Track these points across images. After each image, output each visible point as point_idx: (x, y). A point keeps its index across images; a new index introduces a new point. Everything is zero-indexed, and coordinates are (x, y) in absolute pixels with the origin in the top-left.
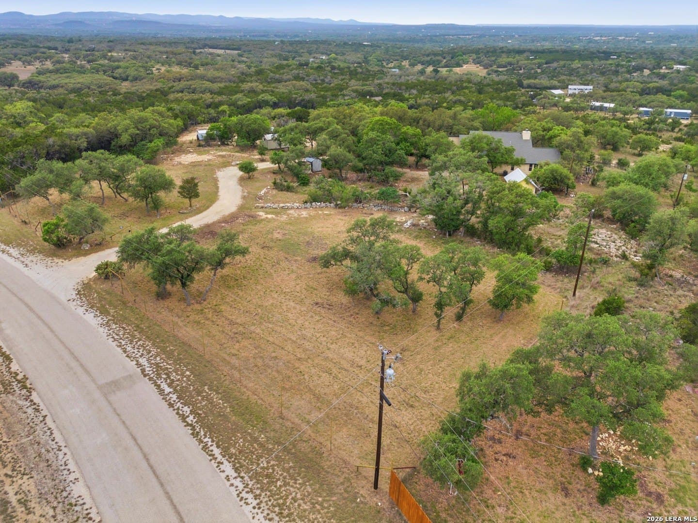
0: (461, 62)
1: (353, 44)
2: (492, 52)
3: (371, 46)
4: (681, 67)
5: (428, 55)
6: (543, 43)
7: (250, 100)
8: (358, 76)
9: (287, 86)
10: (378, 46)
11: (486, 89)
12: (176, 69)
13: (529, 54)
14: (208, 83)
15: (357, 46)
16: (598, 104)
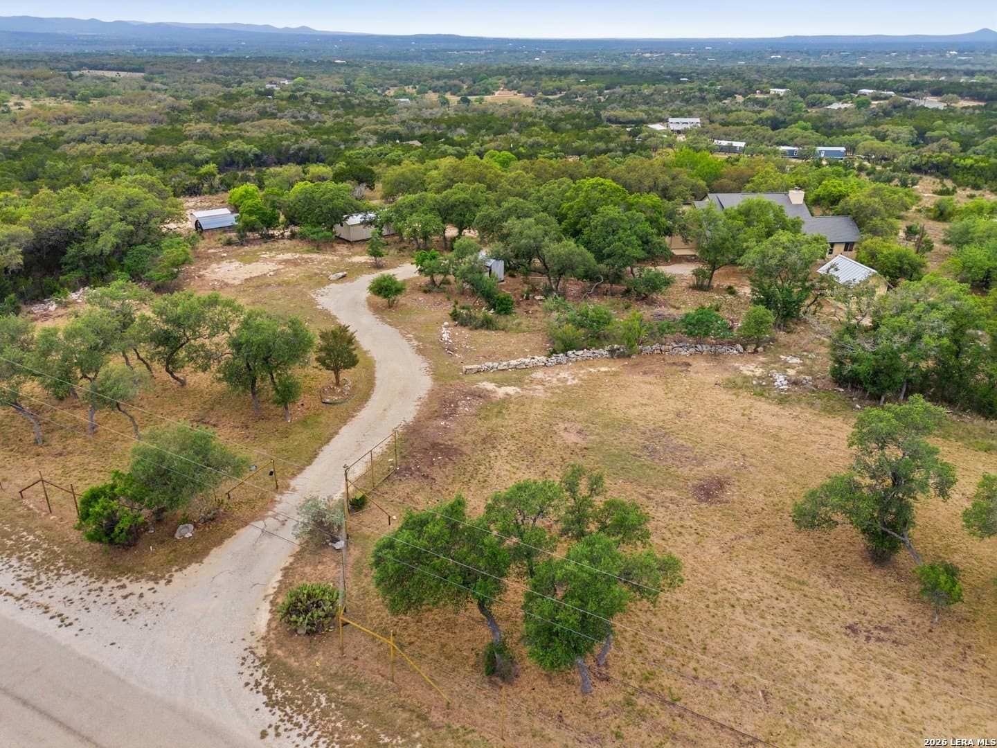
0: (490, 87)
1: (320, 63)
2: (526, 73)
3: (348, 65)
4: (781, 91)
5: (438, 78)
6: (582, 61)
7: (213, 151)
8: (357, 110)
9: (261, 127)
10: (357, 66)
11: (562, 124)
12: (50, 102)
13: (576, 76)
14: (126, 124)
15: (328, 66)
16: (724, 143)
